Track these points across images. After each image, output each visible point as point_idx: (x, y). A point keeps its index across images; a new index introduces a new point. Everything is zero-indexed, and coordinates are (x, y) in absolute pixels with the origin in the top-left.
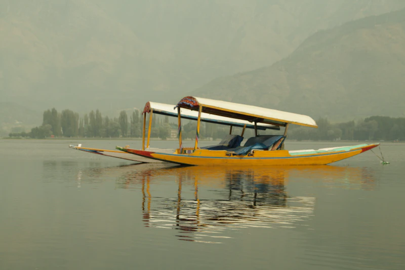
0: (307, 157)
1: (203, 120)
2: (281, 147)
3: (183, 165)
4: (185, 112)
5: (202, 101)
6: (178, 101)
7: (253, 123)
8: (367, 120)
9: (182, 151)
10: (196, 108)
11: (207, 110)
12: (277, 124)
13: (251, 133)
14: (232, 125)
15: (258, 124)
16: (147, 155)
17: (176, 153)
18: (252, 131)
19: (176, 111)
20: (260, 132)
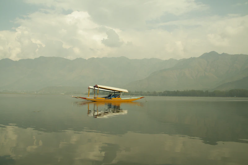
0: (126, 100)
1: (99, 90)
2: (119, 97)
3: (95, 101)
4: (96, 88)
5: (99, 86)
6: (94, 86)
7: (114, 91)
8: (164, 92)
9: (95, 98)
10: (97, 87)
11: (100, 88)
12: (120, 92)
13: (113, 94)
14: (110, 92)
15: (115, 92)
16: (85, 99)
17: (93, 98)
18: (114, 93)
19: (94, 88)
20: (116, 94)
